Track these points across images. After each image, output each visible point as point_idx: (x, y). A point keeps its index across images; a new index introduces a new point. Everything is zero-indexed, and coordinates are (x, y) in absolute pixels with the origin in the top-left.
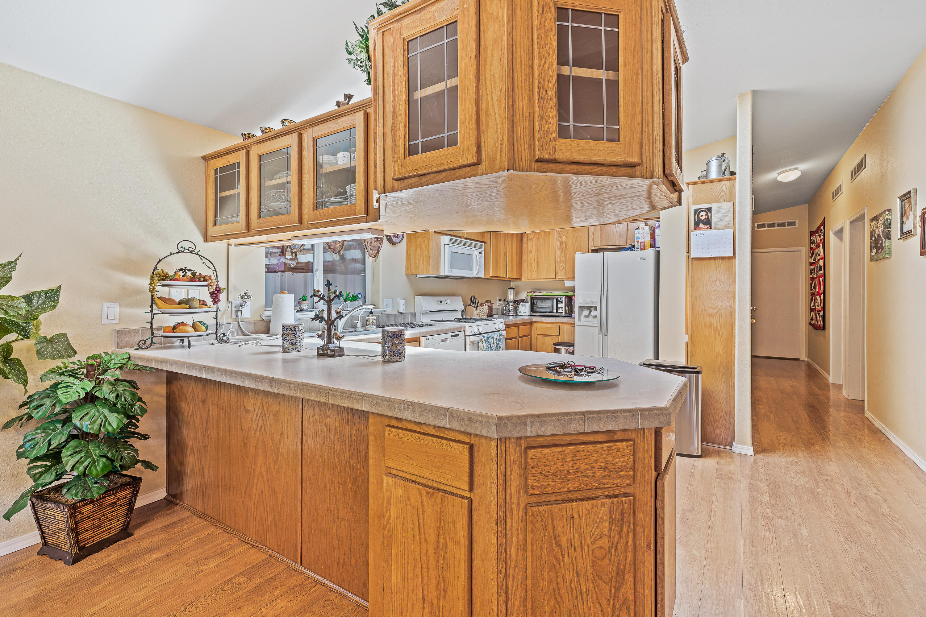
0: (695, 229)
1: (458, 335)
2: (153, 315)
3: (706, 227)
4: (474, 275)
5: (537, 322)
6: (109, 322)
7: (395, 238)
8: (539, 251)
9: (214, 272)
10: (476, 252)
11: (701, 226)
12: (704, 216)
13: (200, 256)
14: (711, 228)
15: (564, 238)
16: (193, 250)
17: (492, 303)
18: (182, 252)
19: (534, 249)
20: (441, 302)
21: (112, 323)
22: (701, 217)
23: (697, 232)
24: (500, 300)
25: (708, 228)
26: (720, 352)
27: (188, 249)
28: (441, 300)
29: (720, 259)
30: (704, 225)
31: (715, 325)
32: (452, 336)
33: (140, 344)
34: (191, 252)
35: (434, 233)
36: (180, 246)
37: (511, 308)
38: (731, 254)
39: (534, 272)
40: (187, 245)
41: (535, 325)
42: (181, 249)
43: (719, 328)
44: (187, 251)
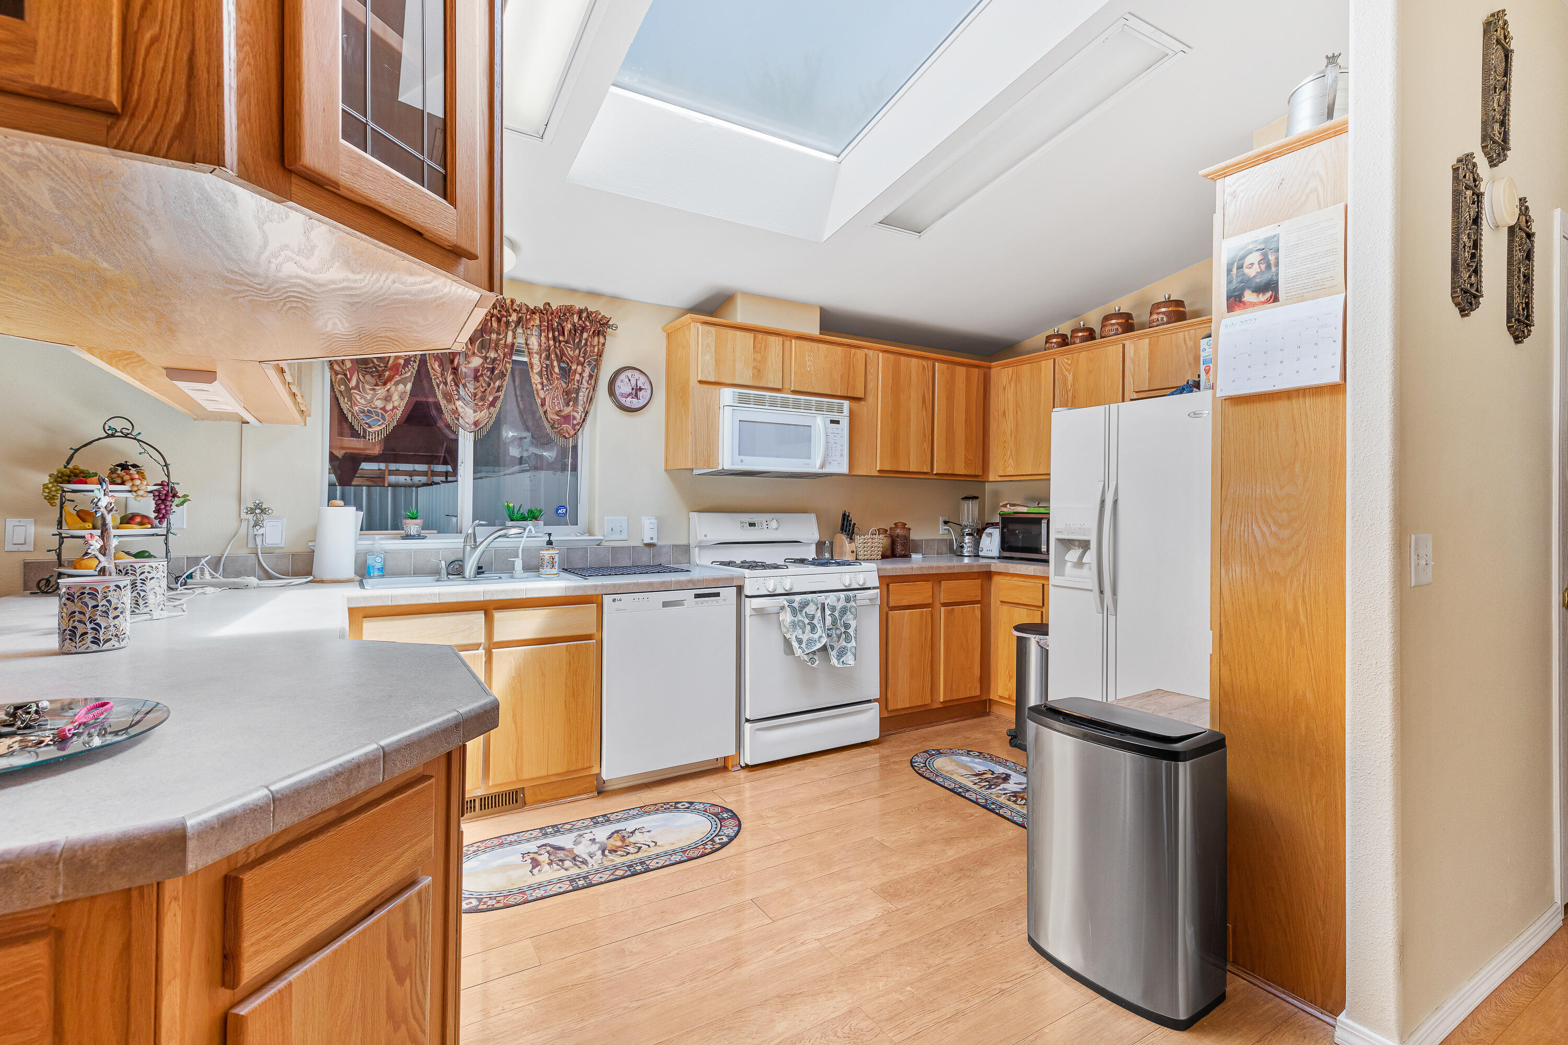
0: (1230, 308)
1: (717, 595)
2: (62, 539)
3: (1262, 298)
4: (816, 469)
5: (1000, 574)
6: (15, 548)
7: (629, 399)
8: (1019, 412)
9: (165, 468)
10: (819, 422)
11: (1249, 296)
12: (1256, 265)
13: (139, 441)
14: (1275, 299)
15: (1070, 379)
16: (129, 432)
17: (909, 529)
18: (113, 436)
19: (1011, 407)
20: (752, 525)
21: (21, 550)
22: (1246, 271)
23: (1239, 317)
24: (946, 523)
25: (1267, 301)
26: (1305, 695)
27: (121, 432)
28: (752, 521)
29: (1304, 396)
30: (1255, 295)
31: (1290, 606)
32: (697, 596)
33: (41, 585)
34: (126, 436)
35: (699, 385)
36: (107, 428)
37: (967, 539)
38: (1336, 378)
39: (1011, 460)
40: (118, 424)
41: (996, 579)
42: (110, 432)
43: (1303, 619)
44: (120, 434)
